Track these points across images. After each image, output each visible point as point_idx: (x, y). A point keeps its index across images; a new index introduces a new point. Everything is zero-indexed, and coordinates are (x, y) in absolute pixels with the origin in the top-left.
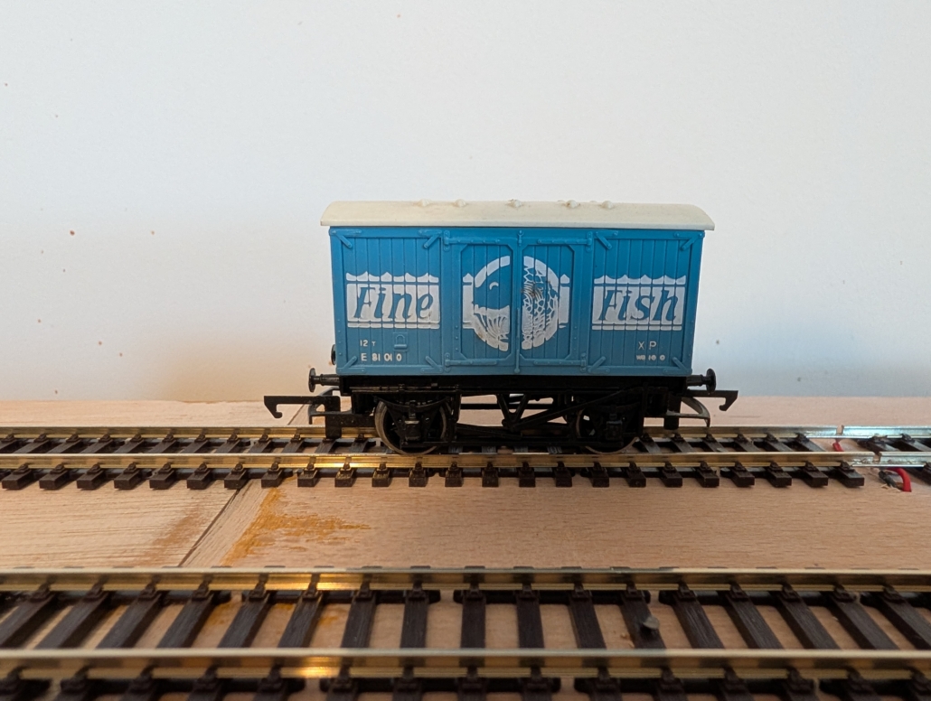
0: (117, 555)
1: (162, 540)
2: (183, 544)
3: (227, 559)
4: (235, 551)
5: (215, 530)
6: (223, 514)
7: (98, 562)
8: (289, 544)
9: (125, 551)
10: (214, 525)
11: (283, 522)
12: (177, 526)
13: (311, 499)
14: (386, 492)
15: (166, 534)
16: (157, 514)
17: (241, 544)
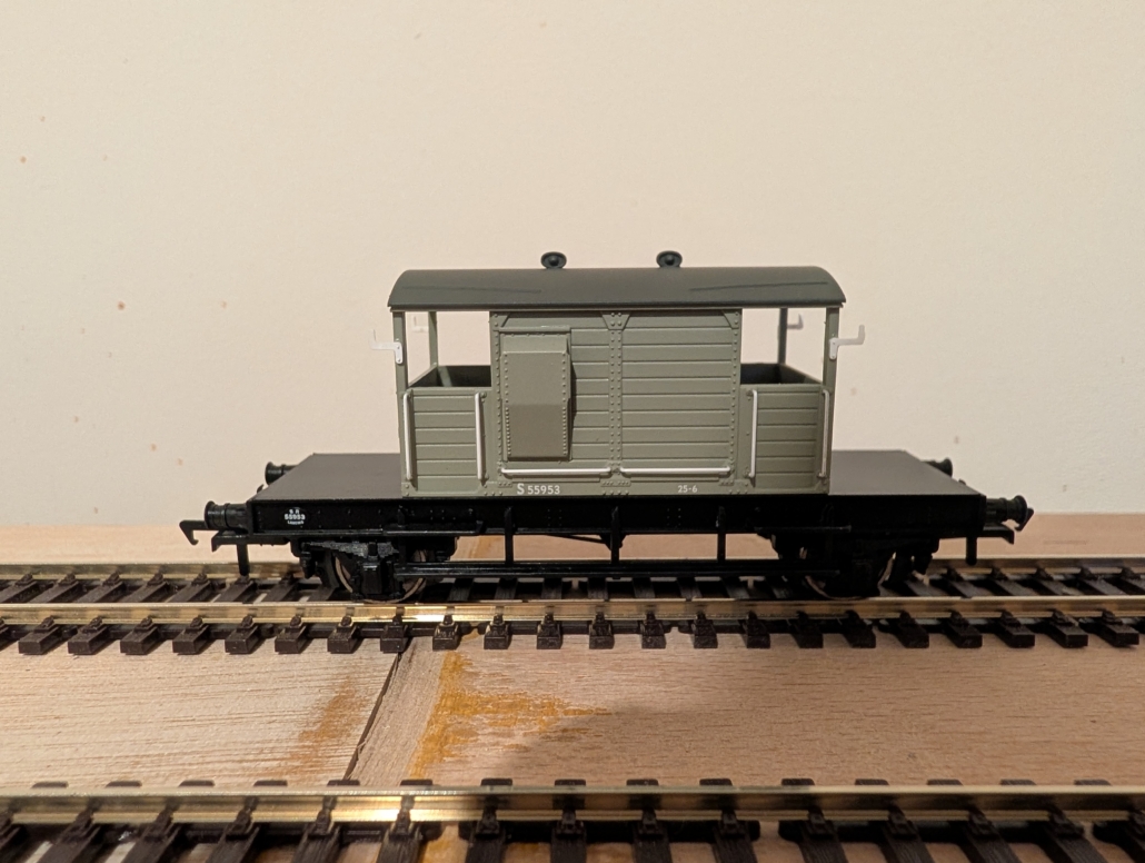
0: (251, 757)
1: (312, 732)
2: (343, 739)
3: (416, 765)
4: (426, 751)
5: (385, 717)
6: (389, 692)
7: (226, 769)
8: (500, 739)
9: (261, 752)
10: (381, 709)
11: (480, 706)
12: (327, 710)
13: (508, 667)
14: (613, 656)
15: (315, 723)
16: (293, 691)
17: (430, 739)
